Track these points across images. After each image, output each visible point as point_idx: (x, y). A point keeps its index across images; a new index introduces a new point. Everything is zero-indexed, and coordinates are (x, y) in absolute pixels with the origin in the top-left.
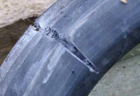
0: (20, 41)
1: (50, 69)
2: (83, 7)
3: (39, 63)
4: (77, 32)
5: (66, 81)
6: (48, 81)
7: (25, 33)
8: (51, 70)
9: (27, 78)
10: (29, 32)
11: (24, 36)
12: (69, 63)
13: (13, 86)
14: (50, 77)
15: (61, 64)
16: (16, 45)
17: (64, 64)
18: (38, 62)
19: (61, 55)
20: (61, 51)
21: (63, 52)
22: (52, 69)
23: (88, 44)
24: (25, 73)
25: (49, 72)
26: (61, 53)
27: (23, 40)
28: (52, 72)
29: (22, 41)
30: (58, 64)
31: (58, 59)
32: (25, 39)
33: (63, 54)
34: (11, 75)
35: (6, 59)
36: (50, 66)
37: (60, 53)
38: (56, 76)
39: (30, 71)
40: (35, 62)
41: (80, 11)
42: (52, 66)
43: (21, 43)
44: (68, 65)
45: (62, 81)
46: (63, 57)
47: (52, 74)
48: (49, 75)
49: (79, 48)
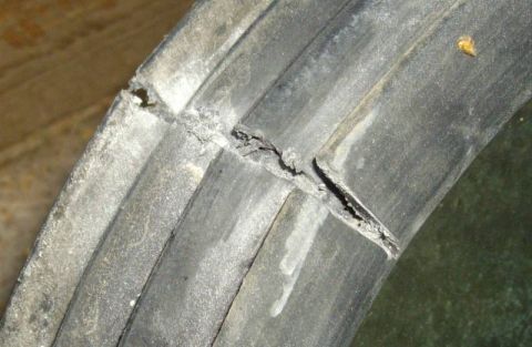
0: (99, 149)
1: (290, 273)
2: (331, 53)
3: (226, 245)
4: (353, 156)
5: (333, 300)
6: (285, 308)
7: (111, 119)
8: (293, 275)
9: (196, 294)
10: (124, 115)
11: (108, 130)
12: (339, 248)
13: (148, 322)
14: (291, 296)
15: (318, 254)
16: (87, 160)
17: (326, 253)
18: (225, 241)
19: (315, 227)
20: (315, 215)
21: (320, 220)
22: (295, 270)
23: (384, 187)
24: (186, 278)
25: (286, 283)
26: (316, 222)
27: (107, 143)
28: (294, 280)
29: (105, 147)
30: (311, 254)
31: (309, 240)
32: (114, 141)
33: (321, 223)
34: (111, 273)
35: (56, 209)
36: (288, 264)
37: (312, 222)
38: (307, 290)
39: (201, 272)
40: (214, 240)
41: (326, 70)
42: (294, 264)
43: (104, 156)
44: (336, 253)
45: (322, 302)
46: (321, 231)
47: (296, 286)
48: (288, 291)
49: (364, 203)
